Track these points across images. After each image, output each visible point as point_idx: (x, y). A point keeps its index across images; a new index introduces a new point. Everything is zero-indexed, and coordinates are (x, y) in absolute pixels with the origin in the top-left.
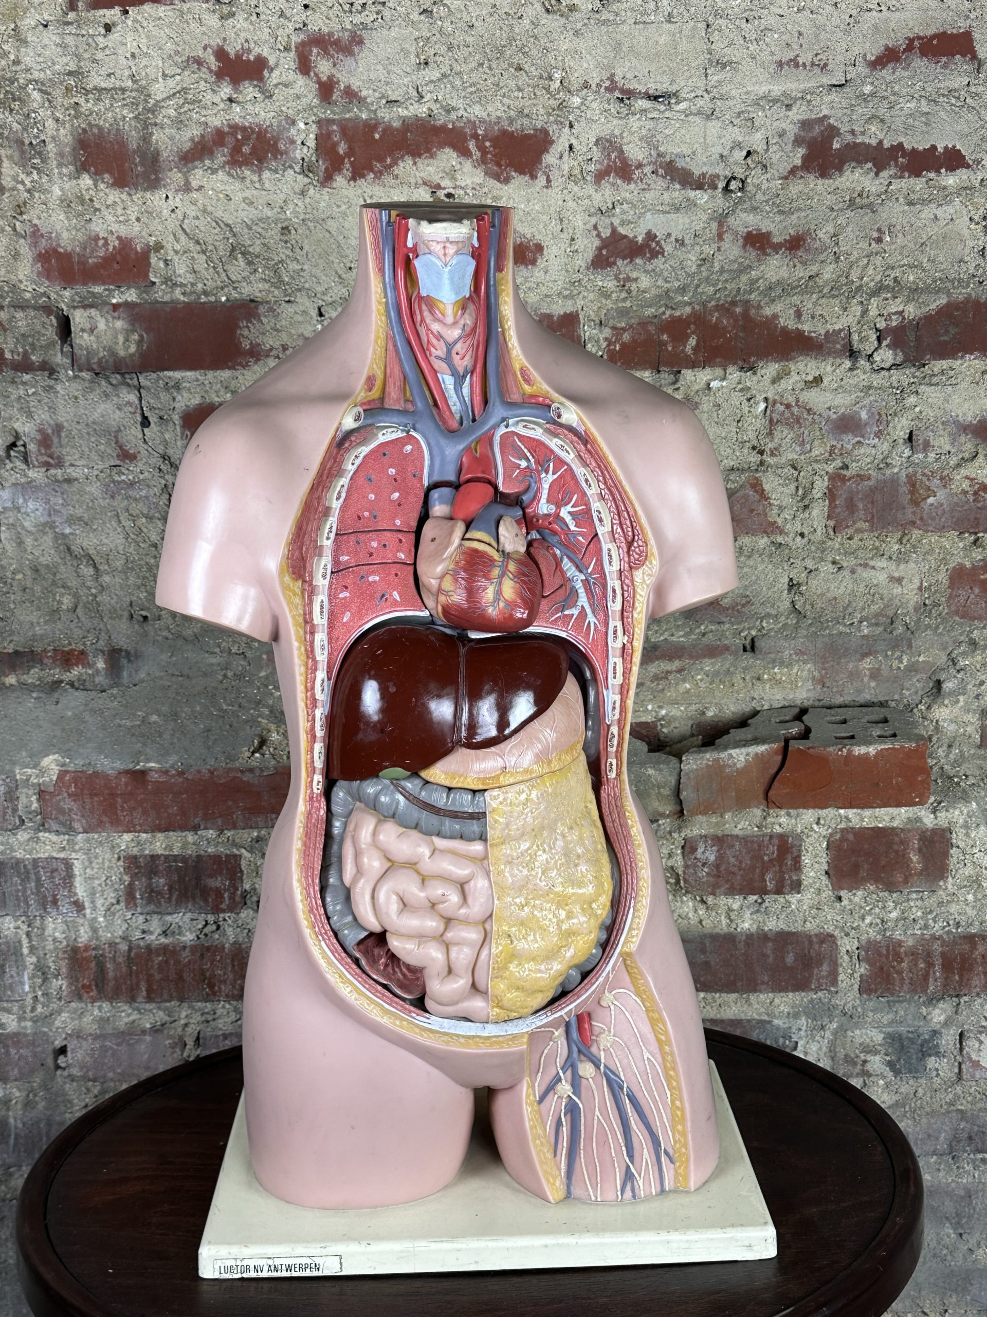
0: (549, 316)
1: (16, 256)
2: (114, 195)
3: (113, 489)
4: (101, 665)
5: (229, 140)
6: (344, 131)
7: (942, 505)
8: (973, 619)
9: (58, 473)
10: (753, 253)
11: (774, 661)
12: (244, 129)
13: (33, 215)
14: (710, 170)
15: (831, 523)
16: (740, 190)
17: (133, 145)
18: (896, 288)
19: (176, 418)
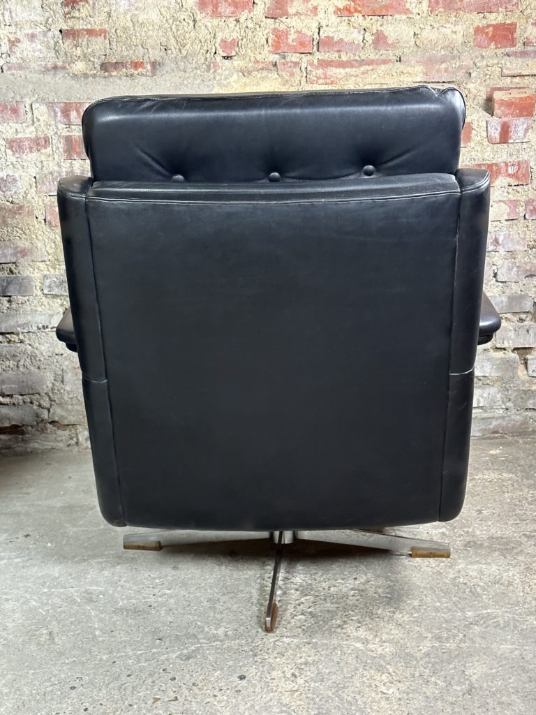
4: (149, 67)
8: (483, 48)
11: (408, 65)
15: (430, 9)
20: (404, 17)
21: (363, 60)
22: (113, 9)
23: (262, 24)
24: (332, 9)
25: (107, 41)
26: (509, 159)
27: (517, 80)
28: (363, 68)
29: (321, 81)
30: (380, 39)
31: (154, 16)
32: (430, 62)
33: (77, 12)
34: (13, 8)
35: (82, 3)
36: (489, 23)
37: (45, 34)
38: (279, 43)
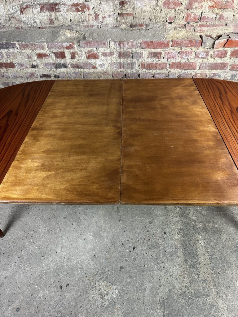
4: (145, 26)
11: (229, 27)
20: (232, 9)
21: (214, 25)
22: (135, 6)
23: (183, 11)
24: (208, 6)
25: (133, 17)
28: (213, 28)
29: (199, 31)
30: (221, 17)
31: (148, 8)
32: (236, 26)
33: (124, 8)
34: (104, 6)
35: (126, 4)
37: (113, 16)
38: (188, 18)
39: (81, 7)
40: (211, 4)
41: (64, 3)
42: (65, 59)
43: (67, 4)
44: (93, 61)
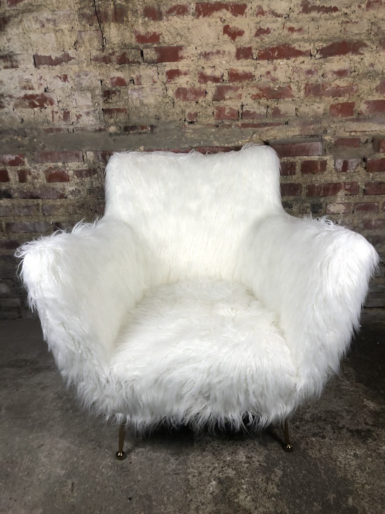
0: (245, 48)
1: (132, 36)
2: (152, 22)
3: (152, 90)
4: (149, 129)
5: (177, 8)
6: (202, 5)
7: (329, 90)
8: (334, 116)
9: (141, 87)
10: (290, 32)
11: (292, 126)
12: (180, 6)
13: (135, 27)
14: (281, 13)
15: (305, 95)
16: (288, 17)
17: (157, 10)
18: (321, 40)
19: (165, 73)
20: (290, 99)
21: (266, 124)
22: (130, 96)
23: (211, 104)
24: (250, 95)
25: (127, 114)
26: (347, 181)
27: (353, 134)
28: (266, 128)
30: (276, 112)
31: (151, 100)
32: (305, 124)
33: (110, 100)
34: (77, 98)
35: (113, 95)
36: (339, 102)
37: (94, 112)
38: (220, 114)
39: (38, 101)
40: (255, 91)
41: (10, 94)
42: (8, 183)
43: (15, 96)
44: (59, 185)
